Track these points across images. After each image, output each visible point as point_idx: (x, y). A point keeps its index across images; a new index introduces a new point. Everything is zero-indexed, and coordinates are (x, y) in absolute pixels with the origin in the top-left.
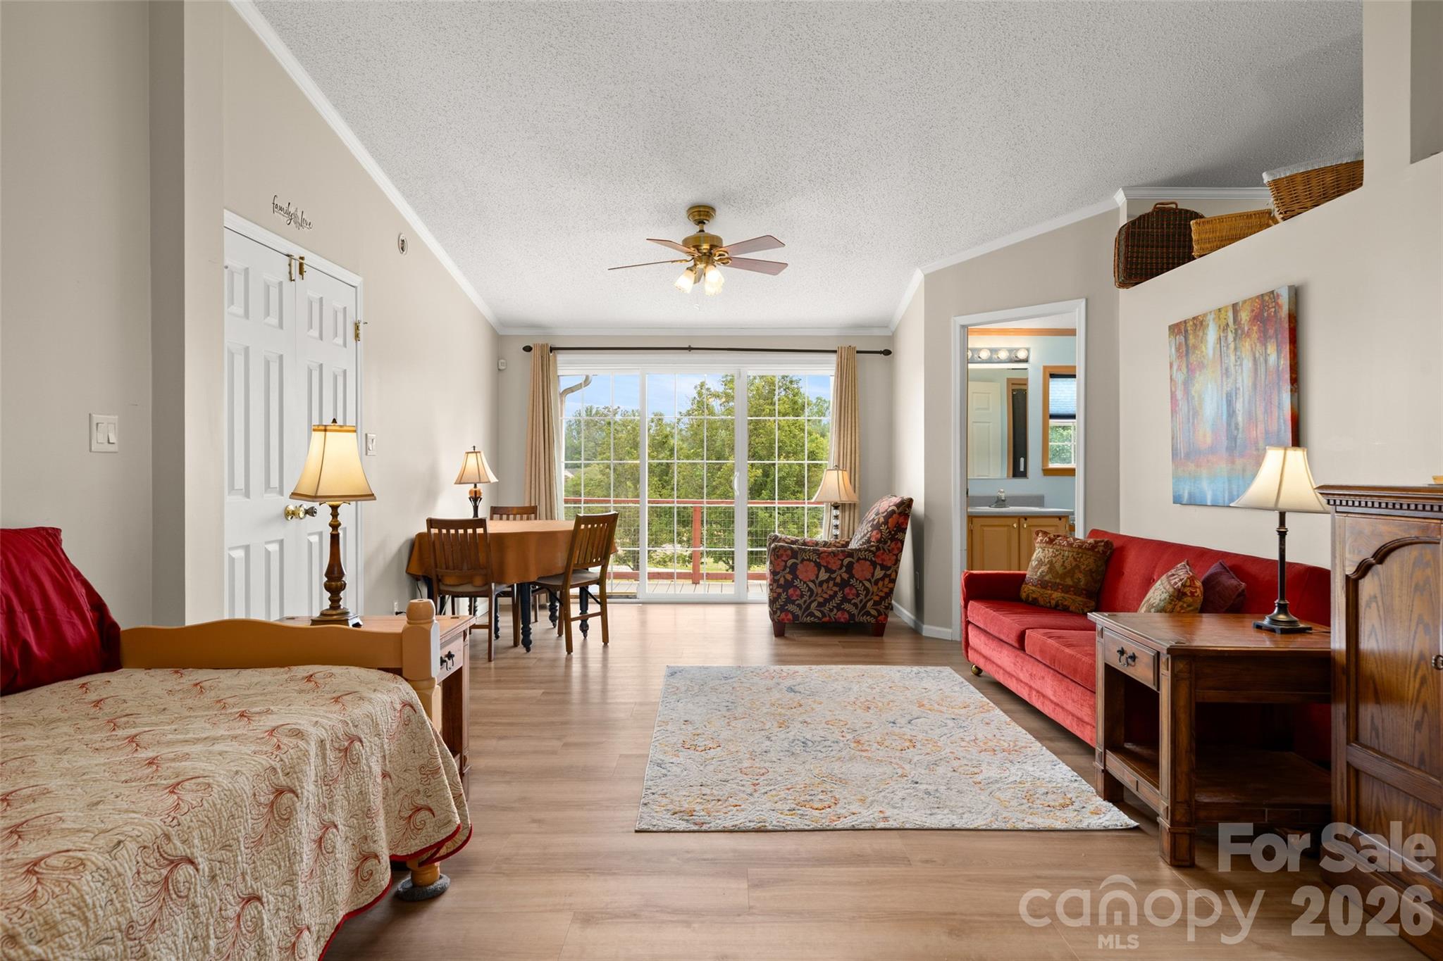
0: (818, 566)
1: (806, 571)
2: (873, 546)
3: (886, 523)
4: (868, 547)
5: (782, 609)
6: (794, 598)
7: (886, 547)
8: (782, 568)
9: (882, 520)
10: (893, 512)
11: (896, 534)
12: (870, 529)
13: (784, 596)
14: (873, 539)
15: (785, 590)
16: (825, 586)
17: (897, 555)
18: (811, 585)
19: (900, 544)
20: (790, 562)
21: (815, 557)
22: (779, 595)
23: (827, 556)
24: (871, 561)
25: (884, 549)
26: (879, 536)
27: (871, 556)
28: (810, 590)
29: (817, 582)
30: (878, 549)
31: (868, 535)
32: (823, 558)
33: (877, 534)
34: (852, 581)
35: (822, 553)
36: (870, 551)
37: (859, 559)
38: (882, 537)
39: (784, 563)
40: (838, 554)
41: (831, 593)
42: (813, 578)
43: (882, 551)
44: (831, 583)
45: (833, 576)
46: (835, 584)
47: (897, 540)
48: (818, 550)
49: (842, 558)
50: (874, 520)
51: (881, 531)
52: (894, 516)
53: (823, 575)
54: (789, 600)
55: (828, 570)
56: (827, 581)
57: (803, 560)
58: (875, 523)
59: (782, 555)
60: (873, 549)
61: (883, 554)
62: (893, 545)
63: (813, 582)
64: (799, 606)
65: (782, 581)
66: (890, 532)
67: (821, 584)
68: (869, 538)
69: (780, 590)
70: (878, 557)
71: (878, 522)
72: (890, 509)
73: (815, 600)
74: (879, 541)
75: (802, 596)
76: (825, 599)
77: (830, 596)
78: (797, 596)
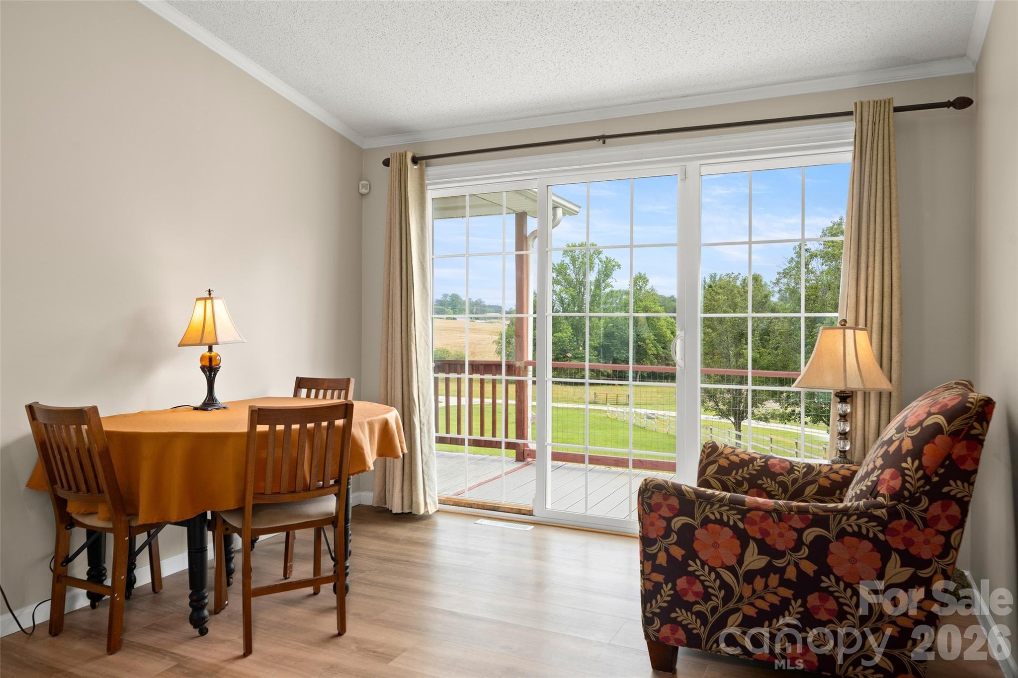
0: (743, 538)
1: (716, 545)
2: (880, 506)
3: (917, 453)
4: (867, 507)
5: (665, 616)
6: (691, 598)
7: (915, 512)
8: (662, 533)
9: (907, 445)
10: (937, 429)
11: (944, 481)
12: (879, 462)
13: (667, 589)
14: (882, 490)
15: (671, 578)
16: (759, 583)
17: (947, 535)
18: (728, 577)
19: (955, 510)
20: (678, 522)
21: (734, 518)
22: (658, 587)
23: (763, 519)
24: (875, 540)
25: (909, 517)
26: (897, 483)
27: (874, 529)
28: (724, 585)
29: (741, 572)
30: (894, 514)
31: (873, 477)
32: (753, 522)
33: (893, 477)
34: (826, 582)
35: (750, 510)
36: (873, 518)
37: (842, 534)
38: (903, 487)
39: (663, 524)
40: (790, 518)
41: (775, 600)
42: (732, 561)
43: (904, 521)
44: (774, 580)
45: (779, 563)
46: (784, 583)
47: (949, 498)
48: (743, 503)
49: (799, 525)
50: (890, 442)
51: (902, 473)
52: (939, 439)
53: (754, 560)
54: (677, 601)
55: (764, 548)
56: (765, 572)
57: (706, 522)
58: (892, 449)
59: (659, 506)
60: (882, 513)
61: (907, 528)
62: (936, 509)
63: (731, 569)
64: (700, 615)
65: (662, 559)
66: (926, 478)
67: (750, 576)
68: (876, 484)
69: (658, 578)
70: (894, 533)
71: (900, 447)
72: (930, 421)
73: (736, 610)
74: (896, 496)
75: (707, 597)
76: (761, 611)
77: (772, 605)
78: (696, 594)
